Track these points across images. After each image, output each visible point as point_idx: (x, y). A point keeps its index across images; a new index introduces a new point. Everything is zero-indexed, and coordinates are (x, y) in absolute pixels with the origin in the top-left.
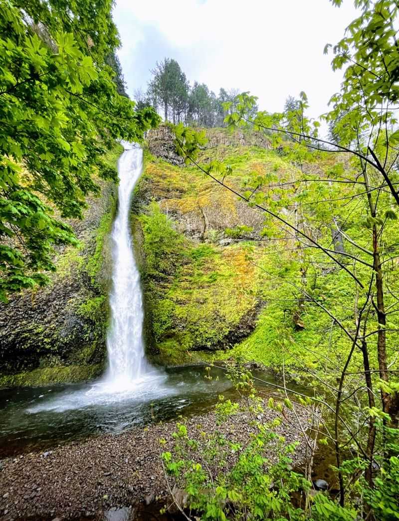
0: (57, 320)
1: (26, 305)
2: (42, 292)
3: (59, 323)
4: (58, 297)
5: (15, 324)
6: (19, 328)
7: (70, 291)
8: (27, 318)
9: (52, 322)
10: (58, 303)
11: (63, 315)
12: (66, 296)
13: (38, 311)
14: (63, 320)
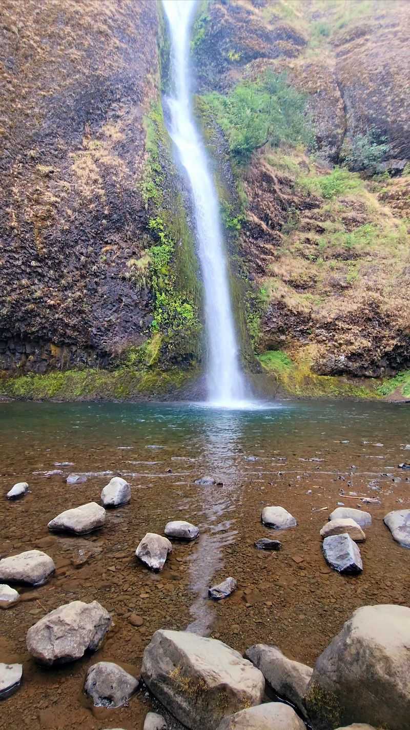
0: (83, 284)
1: (25, 248)
2: (52, 226)
3: (89, 290)
4: (83, 238)
5: (8, 284)
6: (18, 291)
7: (105, 229)
8: (29, 274)
9: (76, 288)
10: (84, 251)
11: (95, 275)
12: (99, 238)
13: (50, 263)
14: (95, 286)
